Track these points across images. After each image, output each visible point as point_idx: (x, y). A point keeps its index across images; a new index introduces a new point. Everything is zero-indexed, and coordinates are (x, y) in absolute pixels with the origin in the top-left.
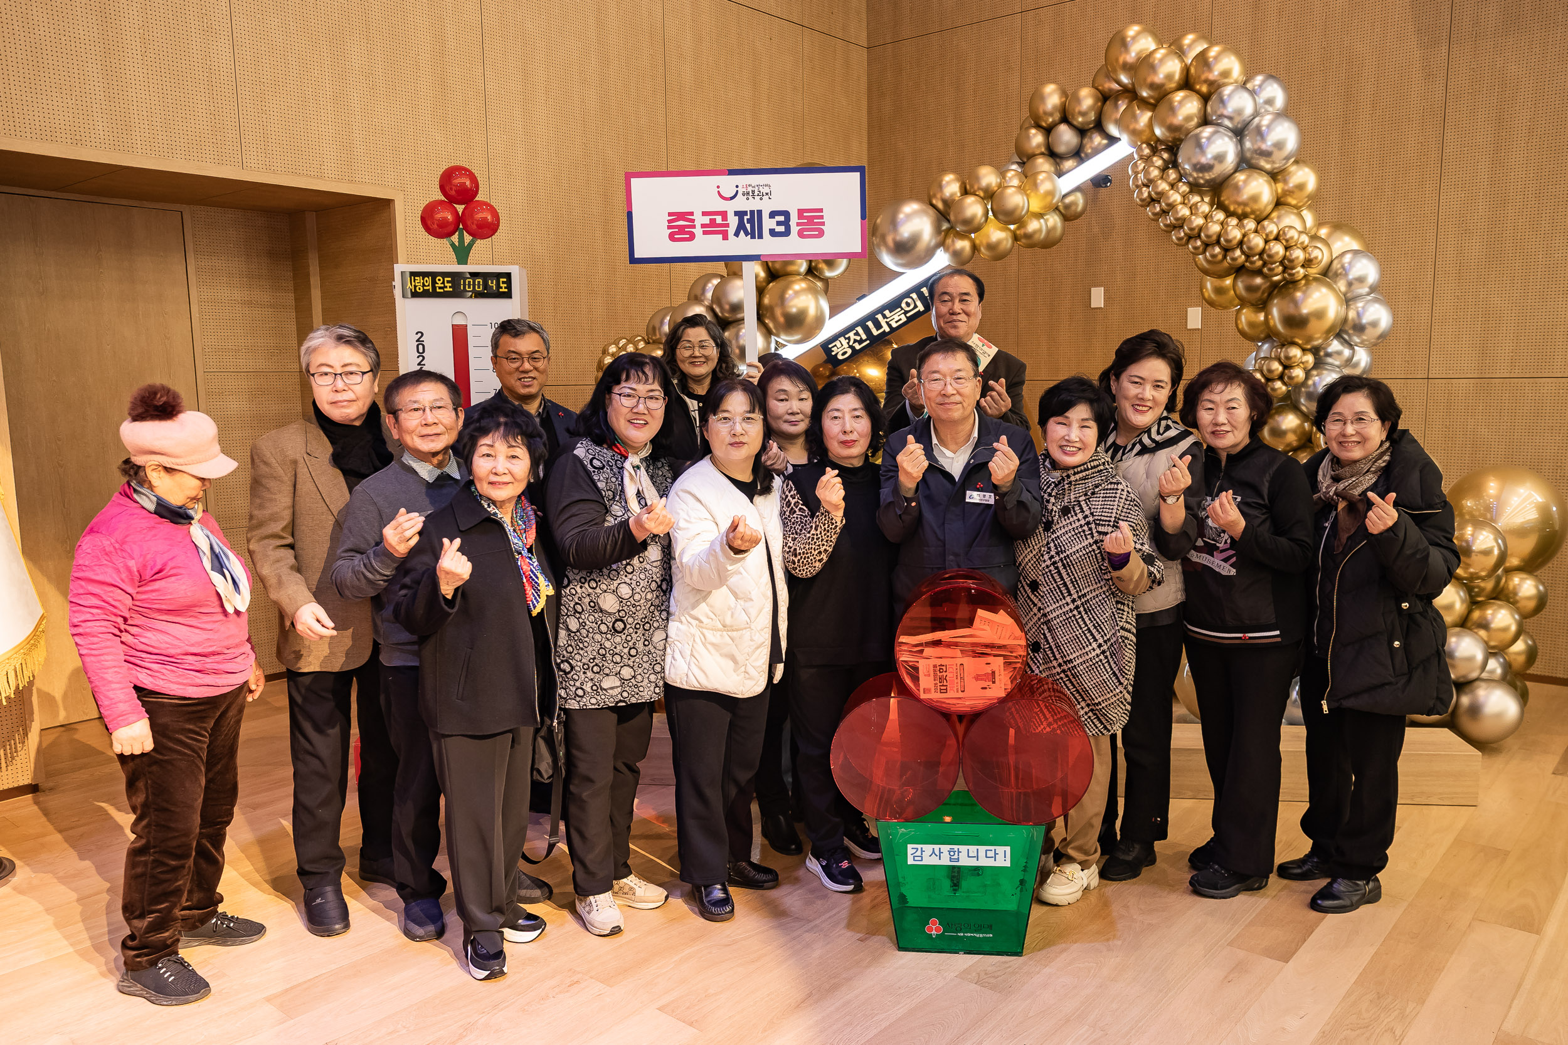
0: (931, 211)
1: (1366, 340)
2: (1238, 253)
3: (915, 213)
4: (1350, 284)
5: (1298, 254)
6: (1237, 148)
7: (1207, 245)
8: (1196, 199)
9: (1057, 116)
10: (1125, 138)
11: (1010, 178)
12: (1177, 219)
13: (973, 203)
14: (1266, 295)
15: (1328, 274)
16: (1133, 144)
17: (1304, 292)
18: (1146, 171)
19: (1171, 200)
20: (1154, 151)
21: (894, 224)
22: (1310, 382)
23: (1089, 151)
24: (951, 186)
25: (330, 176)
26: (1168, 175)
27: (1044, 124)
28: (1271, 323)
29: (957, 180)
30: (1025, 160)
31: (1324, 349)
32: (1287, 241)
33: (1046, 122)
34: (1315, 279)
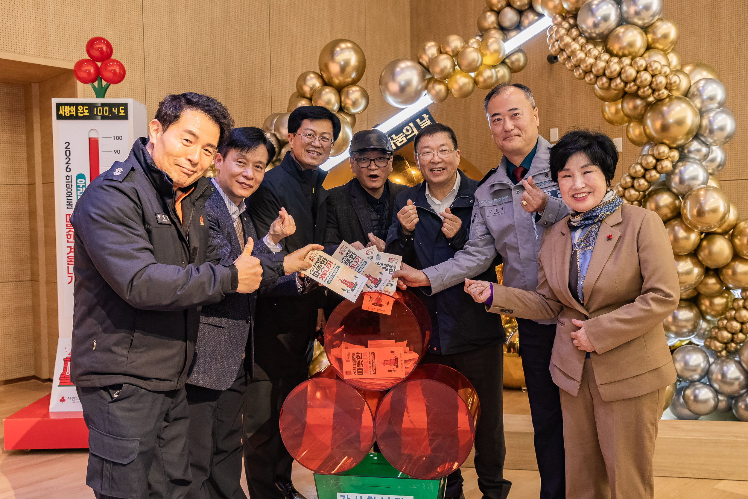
0: (419, 67)
1: (717, 140)
2: (618, 81)
3: (408, 67)
4: (703, 102)
5: (661, 80)
6: (617, 11)
7: (597, 77)
8: (590, 46)
9: (503, 3)
10: (546, 13)
11: (472, 44)
12: (577, 60)
13: (445, 59)
14: (643, 111)
15: (687, 94)
16: (551, 15)
17: (669, 107)
18: (557, 32)
19: (573, 48)
20: (564, 18)
21: (393, 75)
22: (677, 171)
23: (526, 25)
24: (431, 49)
25: (31, 53)
26: (572, 34)
27: (496, 9)
28: (647, 131)
29: (436, 46)
30: (484, 33)
31: (687, 148)
32: (652, 71)
33: (497, 7)
34: (678, 98)
